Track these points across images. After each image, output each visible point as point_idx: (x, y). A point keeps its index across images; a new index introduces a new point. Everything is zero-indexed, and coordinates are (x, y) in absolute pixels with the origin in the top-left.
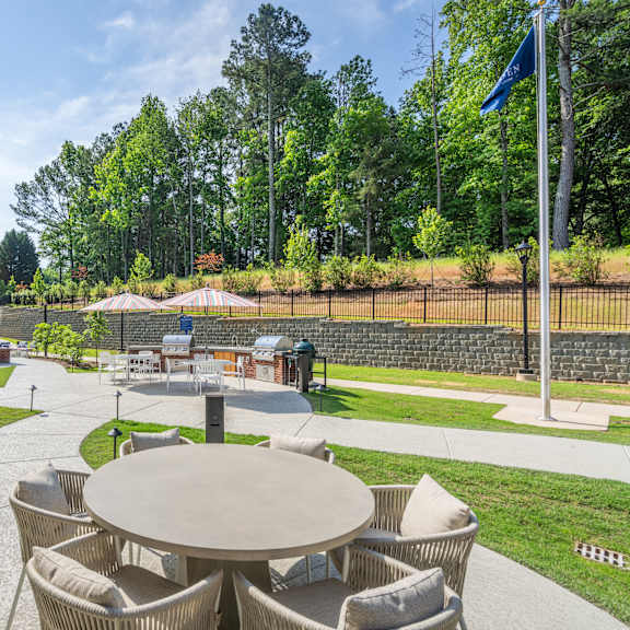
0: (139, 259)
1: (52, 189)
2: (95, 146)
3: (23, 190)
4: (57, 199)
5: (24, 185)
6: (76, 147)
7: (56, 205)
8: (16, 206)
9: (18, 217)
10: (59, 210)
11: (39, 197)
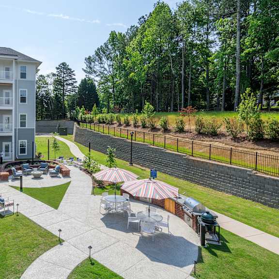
0: (147, 106)
1: (104, 59)
2: (127, 33)
3: (89, 60)
4: (106, 63)
5: (90, 58)
6: (117, 33)
7: (106, 66)
8: (85, 69)
9: (86, 74)
10: (108, 69)
11: (97, 63)
